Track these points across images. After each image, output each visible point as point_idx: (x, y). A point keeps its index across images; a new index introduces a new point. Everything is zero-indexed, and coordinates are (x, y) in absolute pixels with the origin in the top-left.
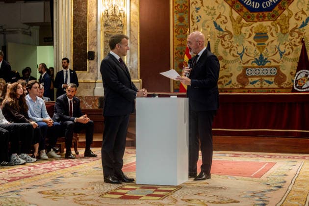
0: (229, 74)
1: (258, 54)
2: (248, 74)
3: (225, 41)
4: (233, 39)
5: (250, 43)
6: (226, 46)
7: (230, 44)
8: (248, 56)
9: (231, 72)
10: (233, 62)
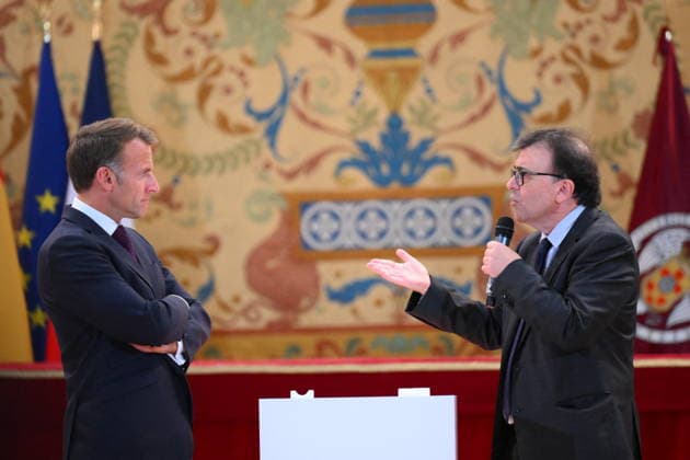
1: (374, 113)
2: (316, 236)
3: (168, 32)
4: (219, 24)
5: (325, 44)
6: (177, 65)
8: (316, 125)
10: (218, 164)
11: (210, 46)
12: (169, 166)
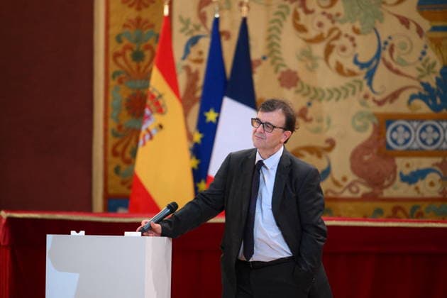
0: (321, 143)
1: (434, 64)
2: (395, 142)
3: (307, 12)
4: (339, 8)
5: (405, 22)
6: (313, 33)
7: (328, 25)
8: (397, 72)
9: (331, 133)
10: (336, 95)
11: (333, 22)
12: (305, 95)
